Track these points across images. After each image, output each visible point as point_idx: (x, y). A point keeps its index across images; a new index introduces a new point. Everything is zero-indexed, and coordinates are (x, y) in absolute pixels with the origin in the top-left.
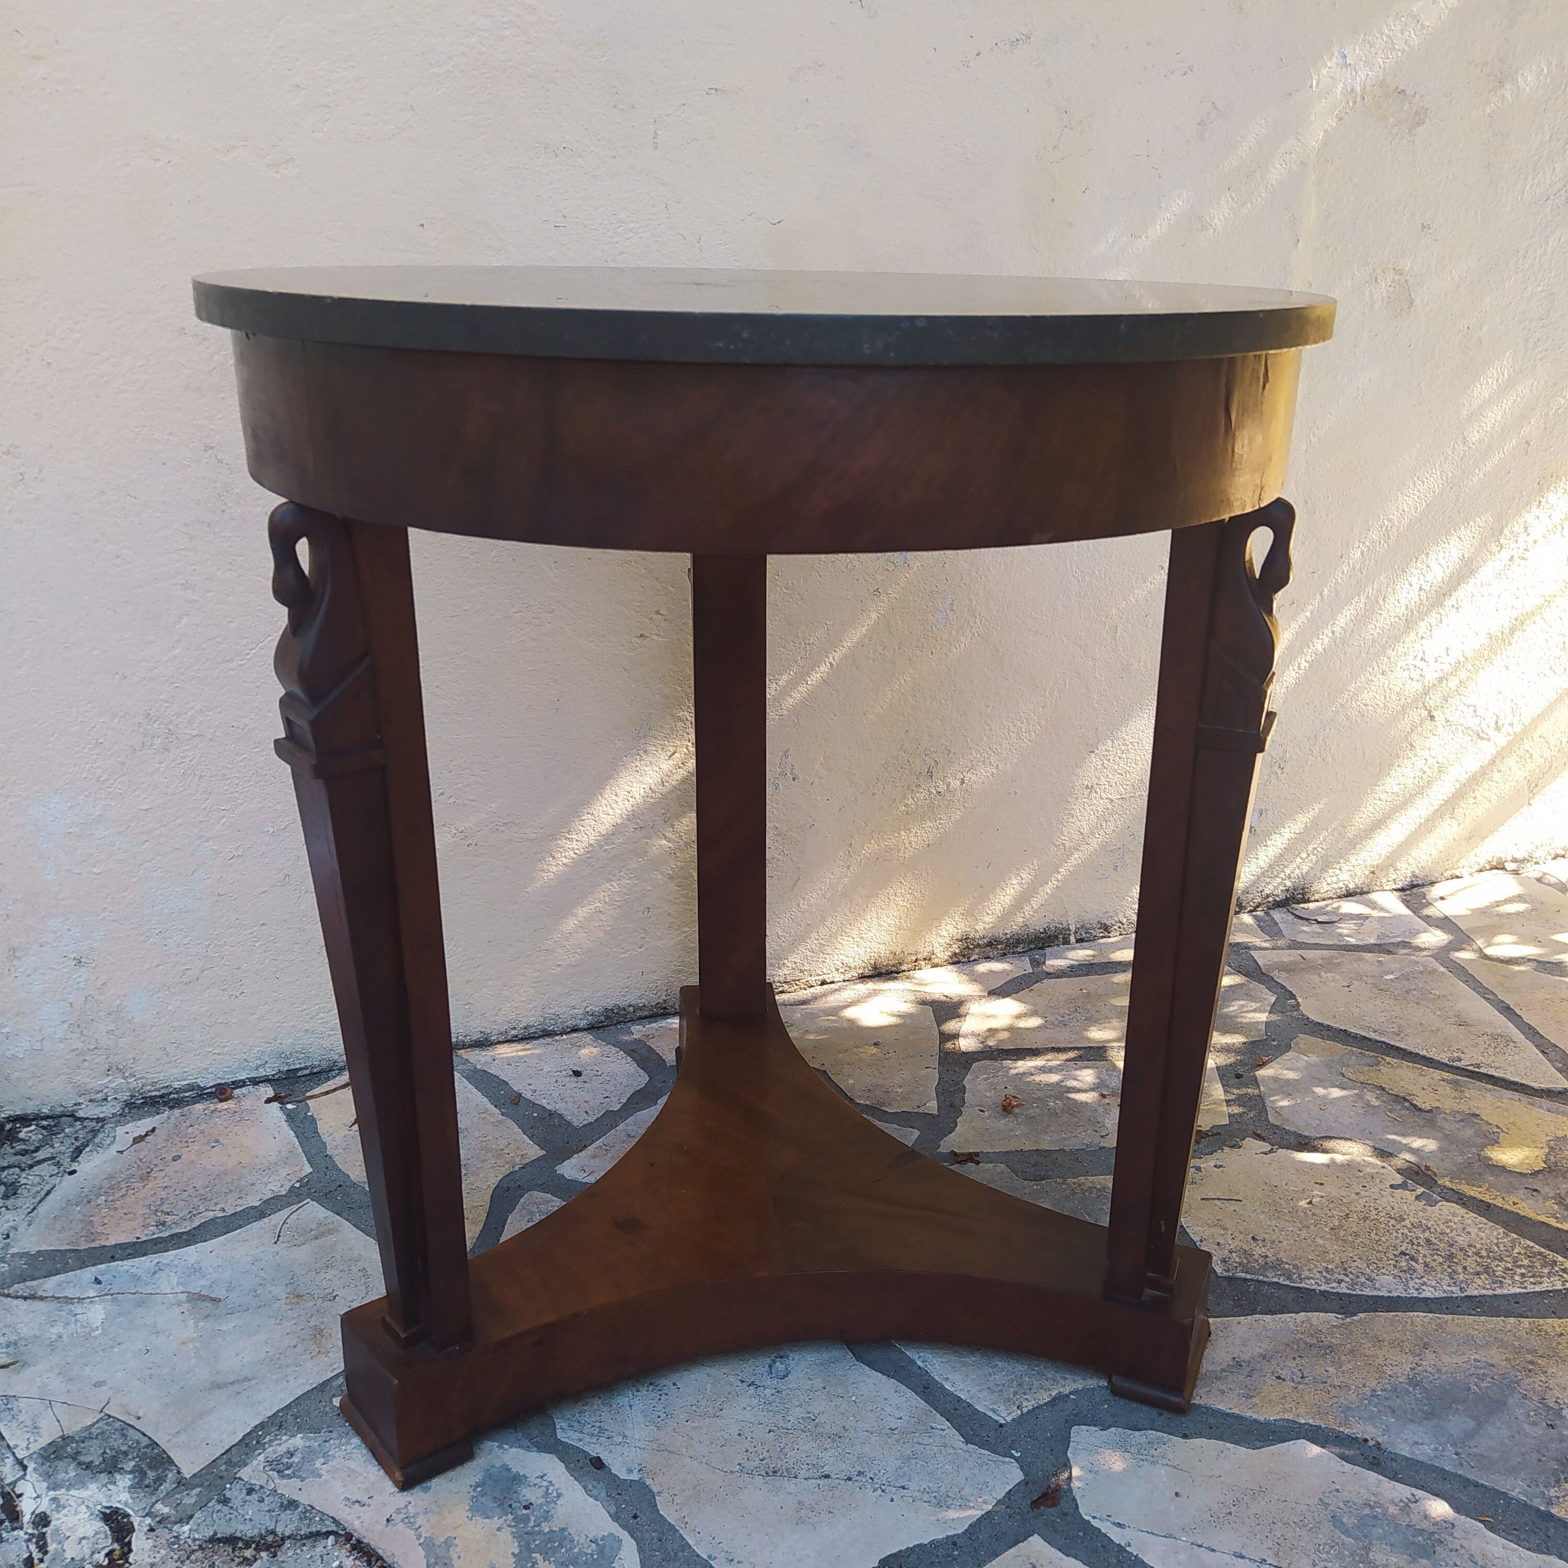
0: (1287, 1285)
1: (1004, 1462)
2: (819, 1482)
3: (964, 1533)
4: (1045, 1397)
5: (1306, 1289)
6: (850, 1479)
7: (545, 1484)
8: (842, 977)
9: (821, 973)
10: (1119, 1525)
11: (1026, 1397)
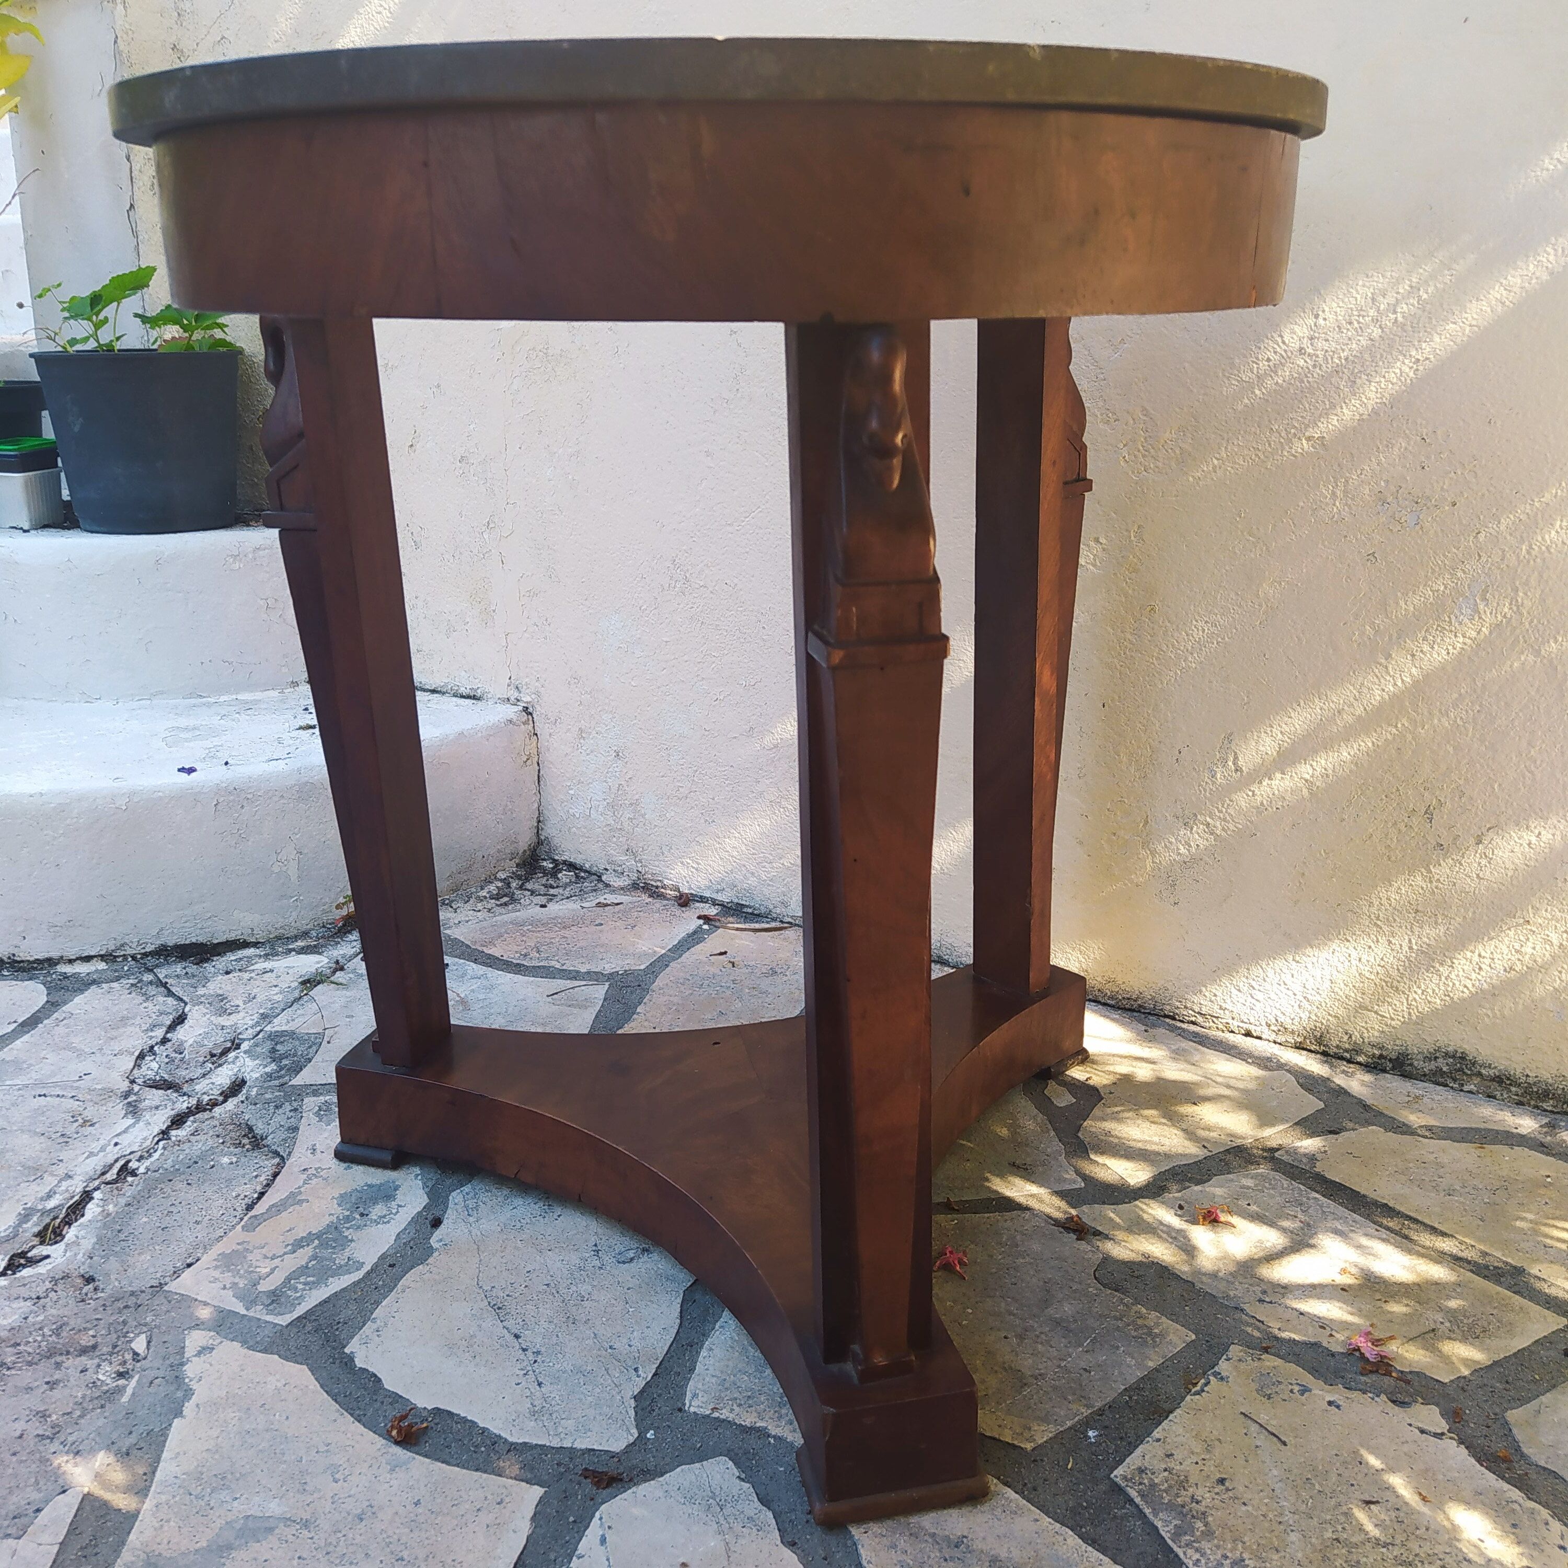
0: (1163, 1538)
1: (628, 1430)
2: (507, 1335)
3: (512, 1444)
4: (748, 1420)
5: (1177, 1556)
6: (524, 1350)
7: (394, 1211)
8: (1273, 1037)
9: (1246, 1020)
10: (603, 1541)
11: (735, 1407)
